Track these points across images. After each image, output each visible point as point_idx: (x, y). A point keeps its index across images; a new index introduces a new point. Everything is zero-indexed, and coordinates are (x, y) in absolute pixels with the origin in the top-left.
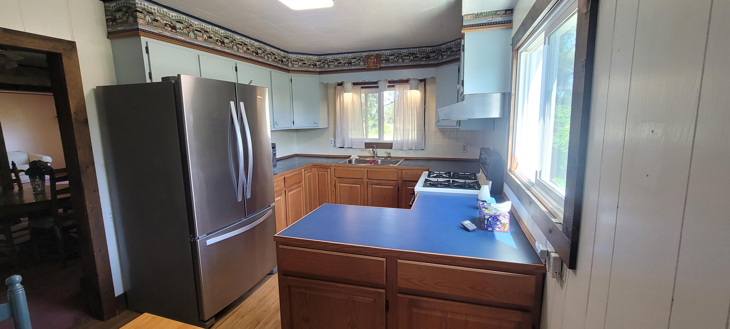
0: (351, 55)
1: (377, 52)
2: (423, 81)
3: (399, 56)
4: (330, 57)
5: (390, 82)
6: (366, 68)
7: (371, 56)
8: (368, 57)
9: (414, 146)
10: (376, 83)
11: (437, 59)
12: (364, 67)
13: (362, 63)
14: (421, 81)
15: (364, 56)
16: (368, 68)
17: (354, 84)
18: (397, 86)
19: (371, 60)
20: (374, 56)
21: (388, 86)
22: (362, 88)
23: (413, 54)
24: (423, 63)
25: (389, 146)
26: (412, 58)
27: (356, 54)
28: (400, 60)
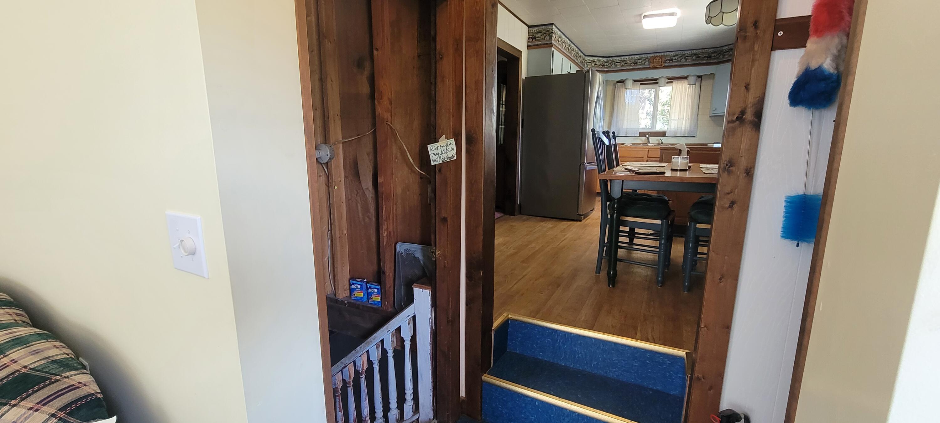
0: (638, 56)
1: (662, 54)
2: (700, 77)
3: (683, 56)
4: (617, 58)
5: (669, 79)
6: (651, 67)
7: (656, 57)
8: (654, 58)
9: (687, 133)
10: (656, 79)
11: (718, 58)
12: (649, 66)
13: (647, 63)
14: (699, 77)
15: (650, 57)
16: (653, 67)
17: (635, 81)
18: (675, 83)
19: (656, 61)
20: (659, 57)
21: (668, 83)
22: (641, 84)
23: (695, 55)
24: (705, 62)
25: (663, 134)
26: (694, 58)
27: (642, 55)
28: (683, 60)
